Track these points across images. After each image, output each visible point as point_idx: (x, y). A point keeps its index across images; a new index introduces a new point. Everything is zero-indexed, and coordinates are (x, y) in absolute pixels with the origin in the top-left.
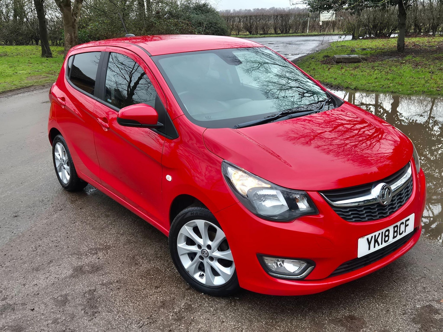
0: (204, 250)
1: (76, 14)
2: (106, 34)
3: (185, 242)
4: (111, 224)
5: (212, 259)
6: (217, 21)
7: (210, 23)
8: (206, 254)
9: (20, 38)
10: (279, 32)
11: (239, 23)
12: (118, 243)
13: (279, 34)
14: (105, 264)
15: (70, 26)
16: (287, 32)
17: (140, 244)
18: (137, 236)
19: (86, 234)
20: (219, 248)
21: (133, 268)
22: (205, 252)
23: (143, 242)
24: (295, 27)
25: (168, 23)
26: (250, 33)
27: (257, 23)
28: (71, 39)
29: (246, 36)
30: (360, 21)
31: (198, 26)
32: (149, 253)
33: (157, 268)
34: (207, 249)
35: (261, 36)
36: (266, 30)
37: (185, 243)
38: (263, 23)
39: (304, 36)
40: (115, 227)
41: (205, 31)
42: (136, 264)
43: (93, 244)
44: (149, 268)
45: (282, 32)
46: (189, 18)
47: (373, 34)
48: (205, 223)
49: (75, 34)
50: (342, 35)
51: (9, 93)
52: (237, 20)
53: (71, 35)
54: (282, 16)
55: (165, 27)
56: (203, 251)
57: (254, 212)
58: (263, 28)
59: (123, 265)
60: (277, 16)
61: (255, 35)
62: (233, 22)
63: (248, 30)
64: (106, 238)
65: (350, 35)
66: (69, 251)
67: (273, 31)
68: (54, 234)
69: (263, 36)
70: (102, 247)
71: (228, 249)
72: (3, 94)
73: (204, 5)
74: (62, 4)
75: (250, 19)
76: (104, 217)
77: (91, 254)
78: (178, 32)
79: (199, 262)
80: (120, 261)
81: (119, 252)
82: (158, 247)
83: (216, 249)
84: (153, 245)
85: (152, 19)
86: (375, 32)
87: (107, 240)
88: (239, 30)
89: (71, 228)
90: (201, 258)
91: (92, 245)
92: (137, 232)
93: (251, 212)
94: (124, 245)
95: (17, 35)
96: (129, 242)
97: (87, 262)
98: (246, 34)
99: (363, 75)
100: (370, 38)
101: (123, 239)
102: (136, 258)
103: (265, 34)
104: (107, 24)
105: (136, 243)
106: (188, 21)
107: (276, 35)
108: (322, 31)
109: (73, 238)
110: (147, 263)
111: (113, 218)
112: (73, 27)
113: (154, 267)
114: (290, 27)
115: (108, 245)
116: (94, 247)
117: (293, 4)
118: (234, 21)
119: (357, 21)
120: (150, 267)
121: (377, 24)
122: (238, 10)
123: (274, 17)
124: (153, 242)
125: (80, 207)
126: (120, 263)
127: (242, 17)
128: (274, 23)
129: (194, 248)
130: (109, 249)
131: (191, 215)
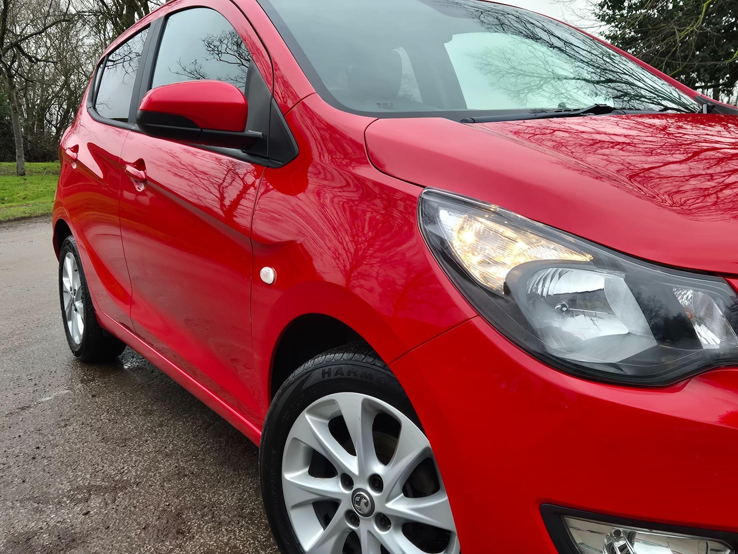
0: (361, 493)
3: (305, 466)
4: (151, 430)
5: (384, 521)
8: (366, 504)
12: (151, 477)
14: (98, 529)
17: (206, 481)
18: (203, 460)
19: (81, 452)
20: (408, 488)
21: (168, 544)
22: (362, 497)
23: (216, 475)
32: (223, 504)
33: (235, 547)
34: (369, 489)
37: (307, 469)
40: (156, 438)
42: (178, 533)
43: (88, 476)
44: (212, 545)
48: (365, 403)
56: (356, 498)
57: (533, 347)
59: (143, 535)
64: (125, 462)
66: (21, 492)
68: (6, 449)
70: (107, 484)
71: (435, 490)
76: (140, 415)
77: (72, 500)
79: (344, 531)
80: (138, 524)
81: (144, 499)
82: (250, 489)
83: (398, 487)
84: (239, 483)
87: (126, 468)
89: (51, 438)
90: (352, 517)
91: (84, 478)
92: (206, 451)
93: (518, 346)
94: (164, 481)
96: (180, 473)
97: (52, 523)
101: (166, 467)
102: (184, 516)
105: (197, 476)
109: (46, 461)
110: (210, 531)
111: (159, 417)
113: (227, 544)
115: (125, 478)
116: (86, 484)
120: (215, 542)
124: (239, 476)
125: (94, 393)
126: (138, 529)
129: (331, 487)
130: (122, 491)
131: (323, 377)
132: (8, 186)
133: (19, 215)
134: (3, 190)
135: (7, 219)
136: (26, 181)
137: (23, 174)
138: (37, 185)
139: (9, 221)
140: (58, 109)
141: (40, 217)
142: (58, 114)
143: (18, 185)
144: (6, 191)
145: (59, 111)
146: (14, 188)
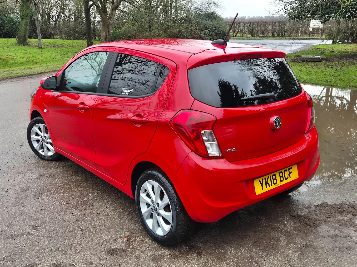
1: (111, 18)
2: (135, 33)
6: (221, 26)
7: (215, 27)
9: (76, 34)
10: (276, 36)
11: (244, 27)
13: (276, 37)
15: (106, 27)
16: (282, 36)
24: (289, 32)
25: (180, 26)
26: (252, 35)
27: (258, 28)
28: (106, 36)
29: (248, 38)
30: (339, 29)
31: (205, 29)
35: (260, 38)
36: (265, 34)
38: (263, 28)
39: (295, 39)
41: (210, 33)
45: (278, 36)
46: (198, 23)
47: (350, 39)
49: (109, 33)
50: (324, 39)
51: (53, 72)
52: (242, 24)
53: (106, 33)
54: (279, 23)
55: (178, 29)
58: (263, 32)
60: (275, 23)
61: (255, 38)
62: (238, 26)
63: (250, 33)
65: (331, 39)
67: (271, 35)
69: (261, 38)
72: (49, 73)
73: (213, 13)
74: (101, 11)
75: (253, 25)
78: (187, 33)
85: (169, 23)
86: (352, 38)
88: (243, 33)
95: (75, 32)
98: (248, 36)
99: (316, 71)
100: (348, 43)
103: (264, 37)
104: (137, 26)
106: (197, 25)
107: (273, 38)
108: (311, 35)
112: (108, 28)
114: (285, 32)
117: (272, 14)
118: (240, 26)
119: (337, 29)
121: (354, 32)
122: (252, 17)
123: (273, 23)
127: (246, 23)
128: (272, 28)
132: (35, 55)
133: (40, 72)
134: (33, 56)
135: (35, 73)
136: (42, 52)
137: (41, 48)
138: (47, 55)
139: (36, 74)
140: (56, 13)
141: (48, 72)
142: (56, 15)
143: (39, 54)
144: (34, 57)
145: (56, 14)
146: (37, 56)
